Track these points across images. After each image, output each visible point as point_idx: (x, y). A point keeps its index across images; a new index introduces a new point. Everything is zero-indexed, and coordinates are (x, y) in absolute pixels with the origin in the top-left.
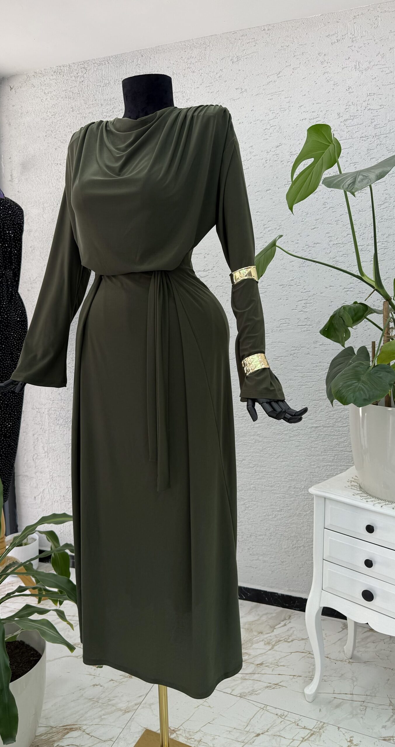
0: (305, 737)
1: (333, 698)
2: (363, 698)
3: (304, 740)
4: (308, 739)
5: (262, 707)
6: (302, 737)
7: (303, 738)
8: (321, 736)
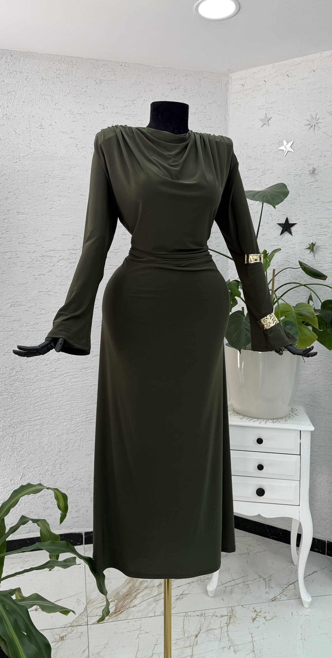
0: (227, 622)
1: (225, 588)
2: (242, 580)
3: (228, 624)
4: (229, 622)
5: (184, 615)
6: (225, 623)
7: (227, 623)
8: (236, 617)
